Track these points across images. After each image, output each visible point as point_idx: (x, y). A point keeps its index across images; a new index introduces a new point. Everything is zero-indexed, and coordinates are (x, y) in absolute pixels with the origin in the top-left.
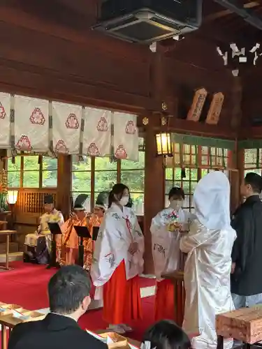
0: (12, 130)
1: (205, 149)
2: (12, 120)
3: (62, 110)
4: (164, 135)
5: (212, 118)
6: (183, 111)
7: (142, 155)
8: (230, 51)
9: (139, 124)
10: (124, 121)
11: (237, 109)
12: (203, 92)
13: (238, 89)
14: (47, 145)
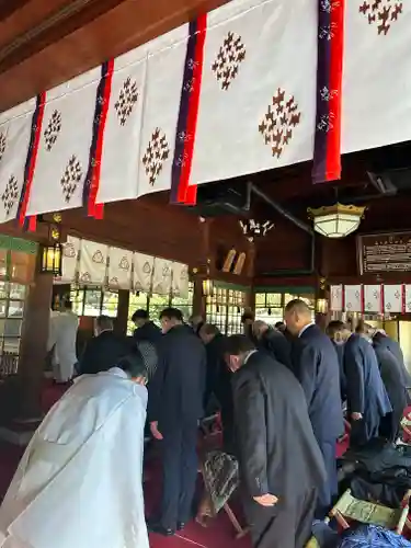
0: (107, 271)
1: (231, 291)
2: (108, 265)
3: (142, 259)
4: (208, 281)
5: (237, 271)
6: (219, 265)
7: (191, 294)
8: (249, 225)
9: (190, 272)
10: (180, 268)
11: (251, 265)
12: (233, 252)
13: (252, 251)
14: (128, 283)
